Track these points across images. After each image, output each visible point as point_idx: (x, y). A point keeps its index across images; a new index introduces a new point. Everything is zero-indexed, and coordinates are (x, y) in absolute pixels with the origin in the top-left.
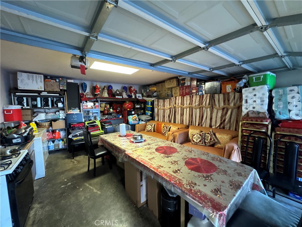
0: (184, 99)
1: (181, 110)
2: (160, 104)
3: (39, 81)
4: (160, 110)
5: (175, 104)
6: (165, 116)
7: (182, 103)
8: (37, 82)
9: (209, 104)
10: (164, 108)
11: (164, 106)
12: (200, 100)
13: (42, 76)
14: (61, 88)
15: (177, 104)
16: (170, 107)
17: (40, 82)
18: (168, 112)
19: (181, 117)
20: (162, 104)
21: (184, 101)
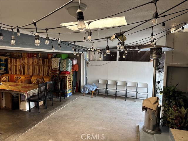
0: (29, 60)
1: (28, 66)
2: (12, 62)
4: (13, 66)
5: (24, 62)
6: (17, 70)
7: (28, 62)
9: (42, 64)
10: (16, 65)
11: (16, 63)
12: (38, 61)
15: (25, 62)
16: (21, 64)
18: (19, 68)
19: (28, 70)
20: (14, 62)
21: (29, 61)
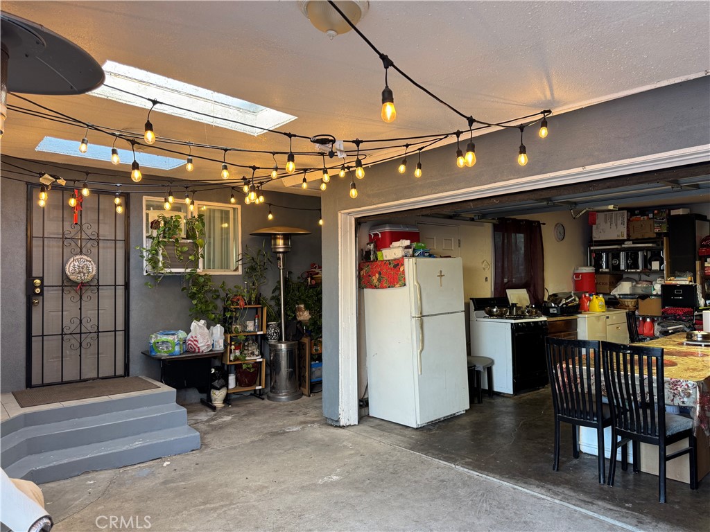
3: (619, 222)
8: (616, 225)
13: (626, 212)
14: (657, 230)
17: (622, 224)
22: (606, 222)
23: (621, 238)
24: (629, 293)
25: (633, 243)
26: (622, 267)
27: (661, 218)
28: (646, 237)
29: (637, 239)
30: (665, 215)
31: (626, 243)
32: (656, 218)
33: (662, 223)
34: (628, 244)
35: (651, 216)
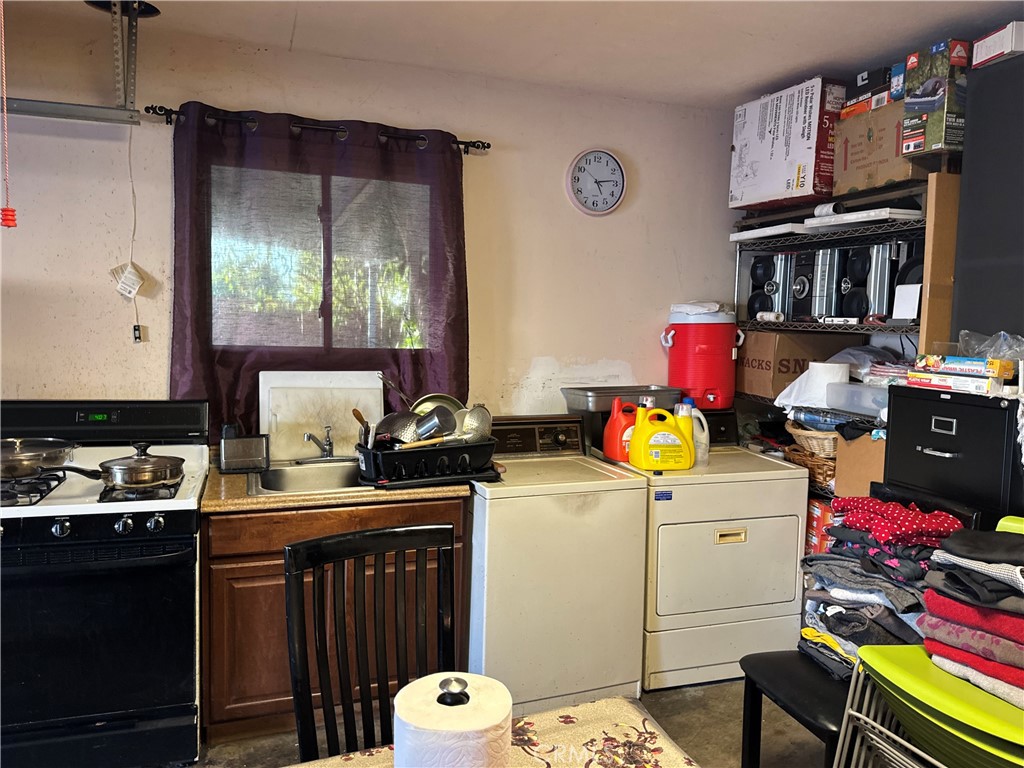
3: (797, 128)
14: (910, 147)
17: (803, 134)
22: (762, 136)
23: (797, 193)
24: (824, 405)
25: (836, 210)
26: (818, 307)
27: (930, 84)
28: (880, 182)
29: (854, 194)
30: (942, 69)
31: (818, 211)
32: (910, 92)
33: (931, 108)
34: (825, 218)
35: (897, 83)
